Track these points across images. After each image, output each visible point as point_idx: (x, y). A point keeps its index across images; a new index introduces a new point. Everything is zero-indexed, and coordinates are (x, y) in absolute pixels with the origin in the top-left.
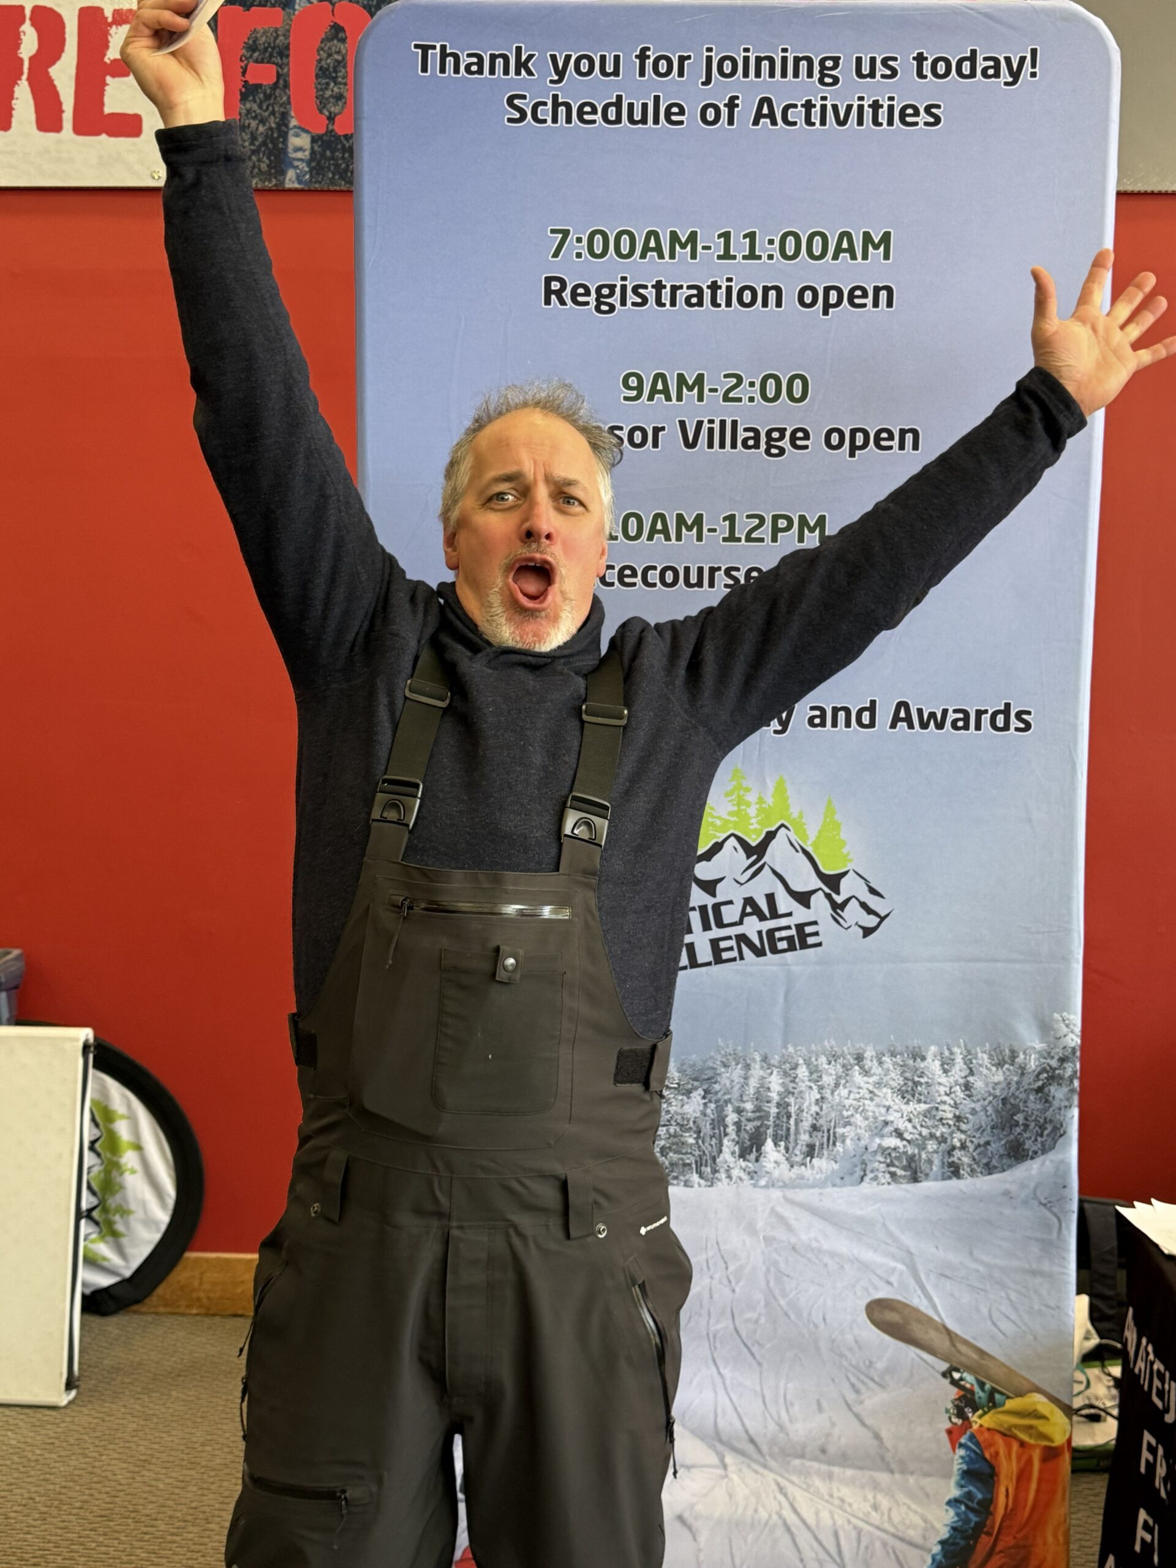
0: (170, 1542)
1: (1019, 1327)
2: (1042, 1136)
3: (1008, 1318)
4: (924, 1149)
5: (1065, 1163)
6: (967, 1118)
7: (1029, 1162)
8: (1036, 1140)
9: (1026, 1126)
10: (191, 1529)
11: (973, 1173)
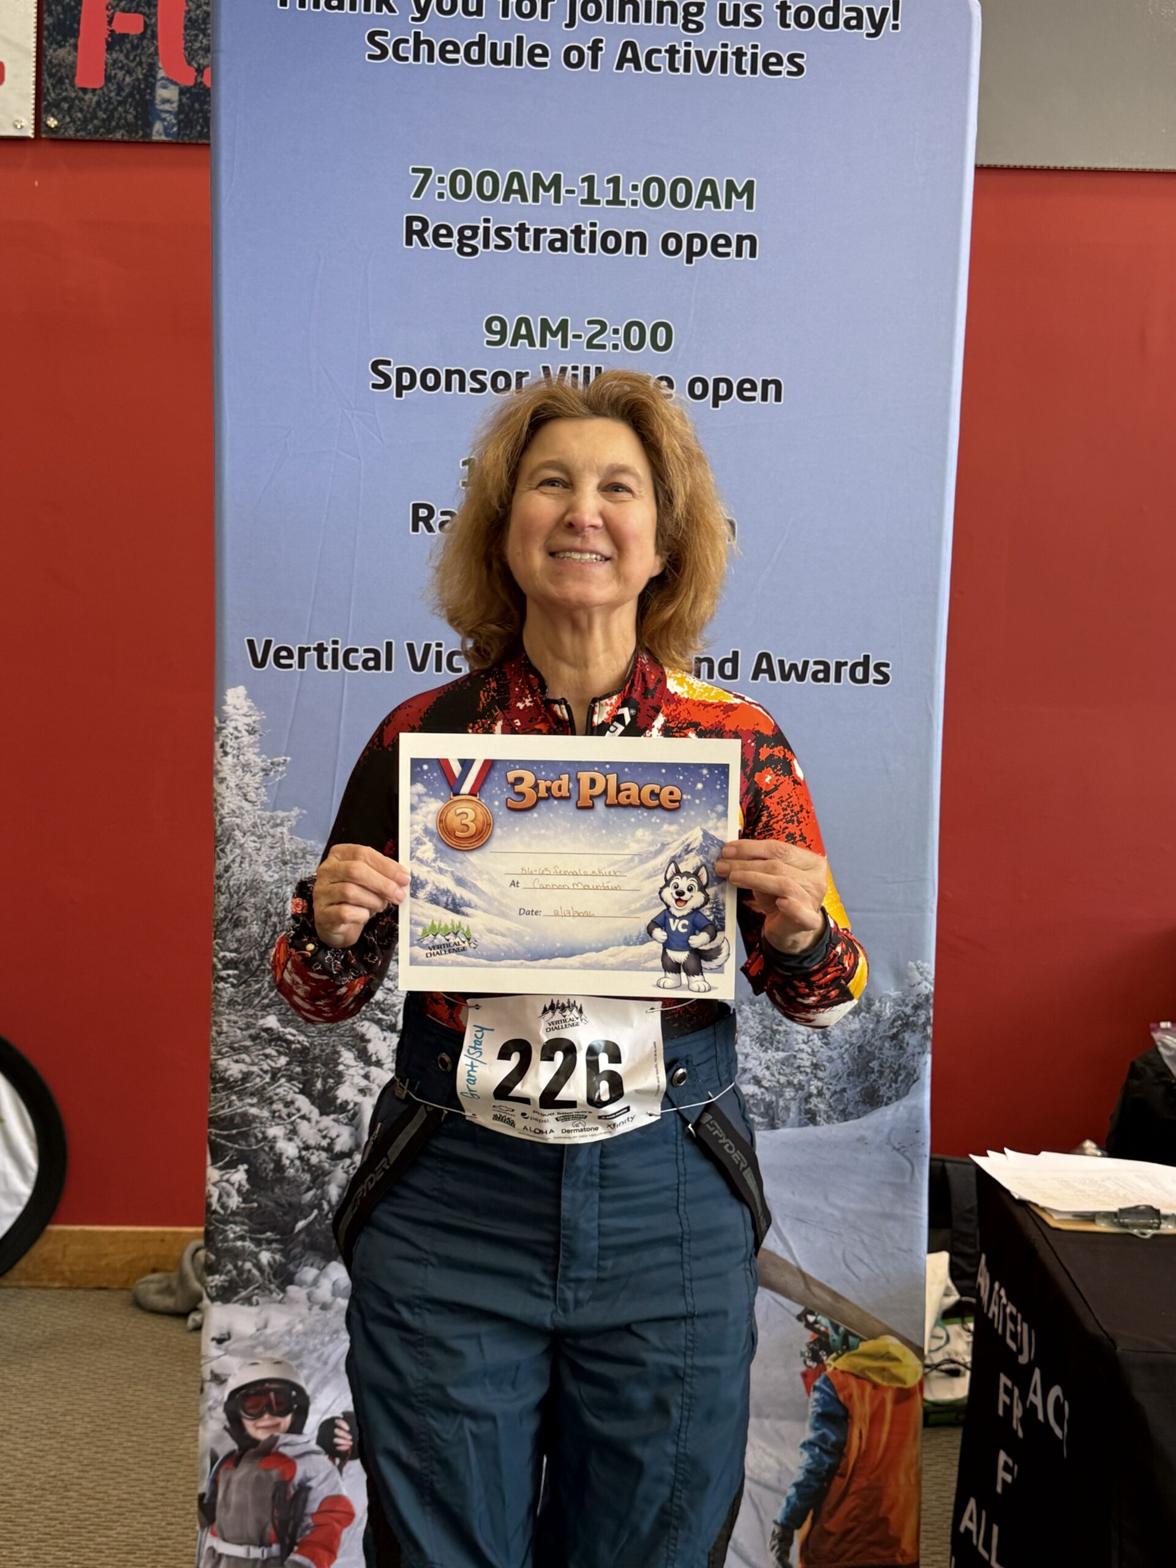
0: (27, 1511)
1: (872, 1270)
2: (896, 1082)
3: (861, 1260)
4: (781, 1096)
5: (919, 1109)
6: (824, 1066)
7: (883, 1109)
8: (891, 1086)
9: (881, 1073)
10: (49, 1497)
11: (829, 1119)
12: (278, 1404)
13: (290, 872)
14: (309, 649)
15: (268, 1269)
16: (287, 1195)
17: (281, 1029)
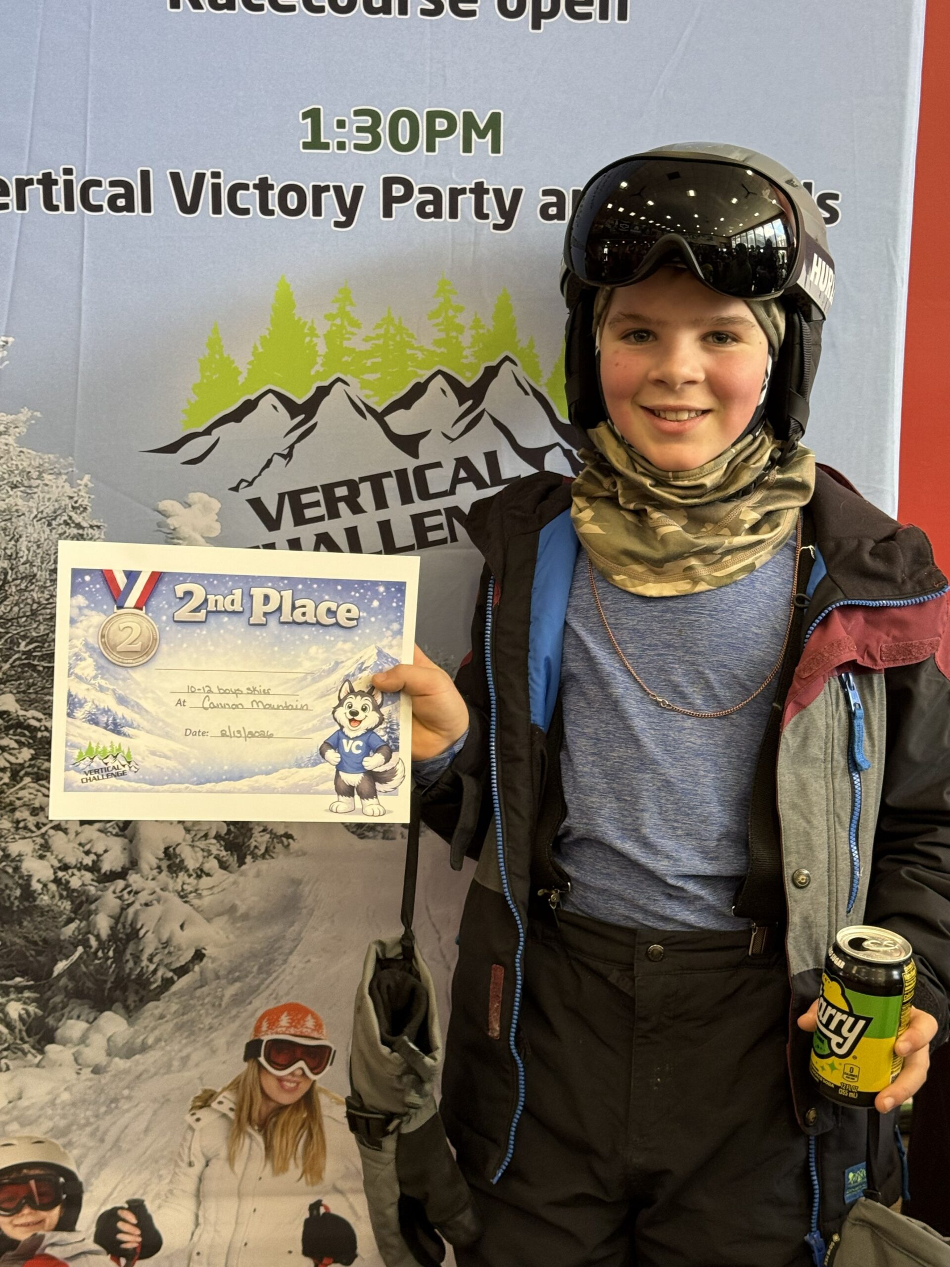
12: (40, 1194)
13: (21, 498)
14: (30, 182)
15: (19, 1025)
16: (40, 929)
17: (21, 713)
